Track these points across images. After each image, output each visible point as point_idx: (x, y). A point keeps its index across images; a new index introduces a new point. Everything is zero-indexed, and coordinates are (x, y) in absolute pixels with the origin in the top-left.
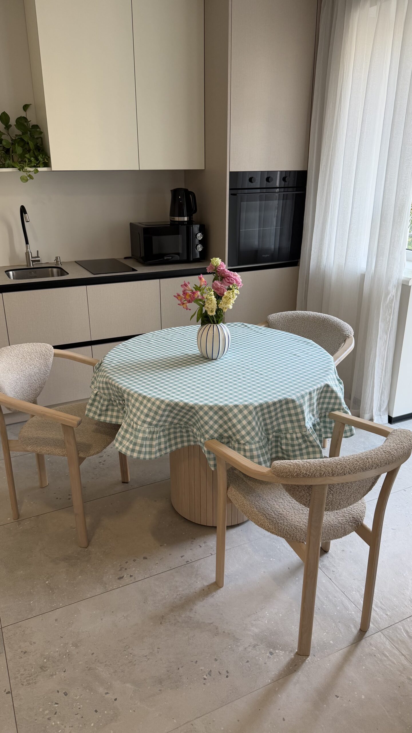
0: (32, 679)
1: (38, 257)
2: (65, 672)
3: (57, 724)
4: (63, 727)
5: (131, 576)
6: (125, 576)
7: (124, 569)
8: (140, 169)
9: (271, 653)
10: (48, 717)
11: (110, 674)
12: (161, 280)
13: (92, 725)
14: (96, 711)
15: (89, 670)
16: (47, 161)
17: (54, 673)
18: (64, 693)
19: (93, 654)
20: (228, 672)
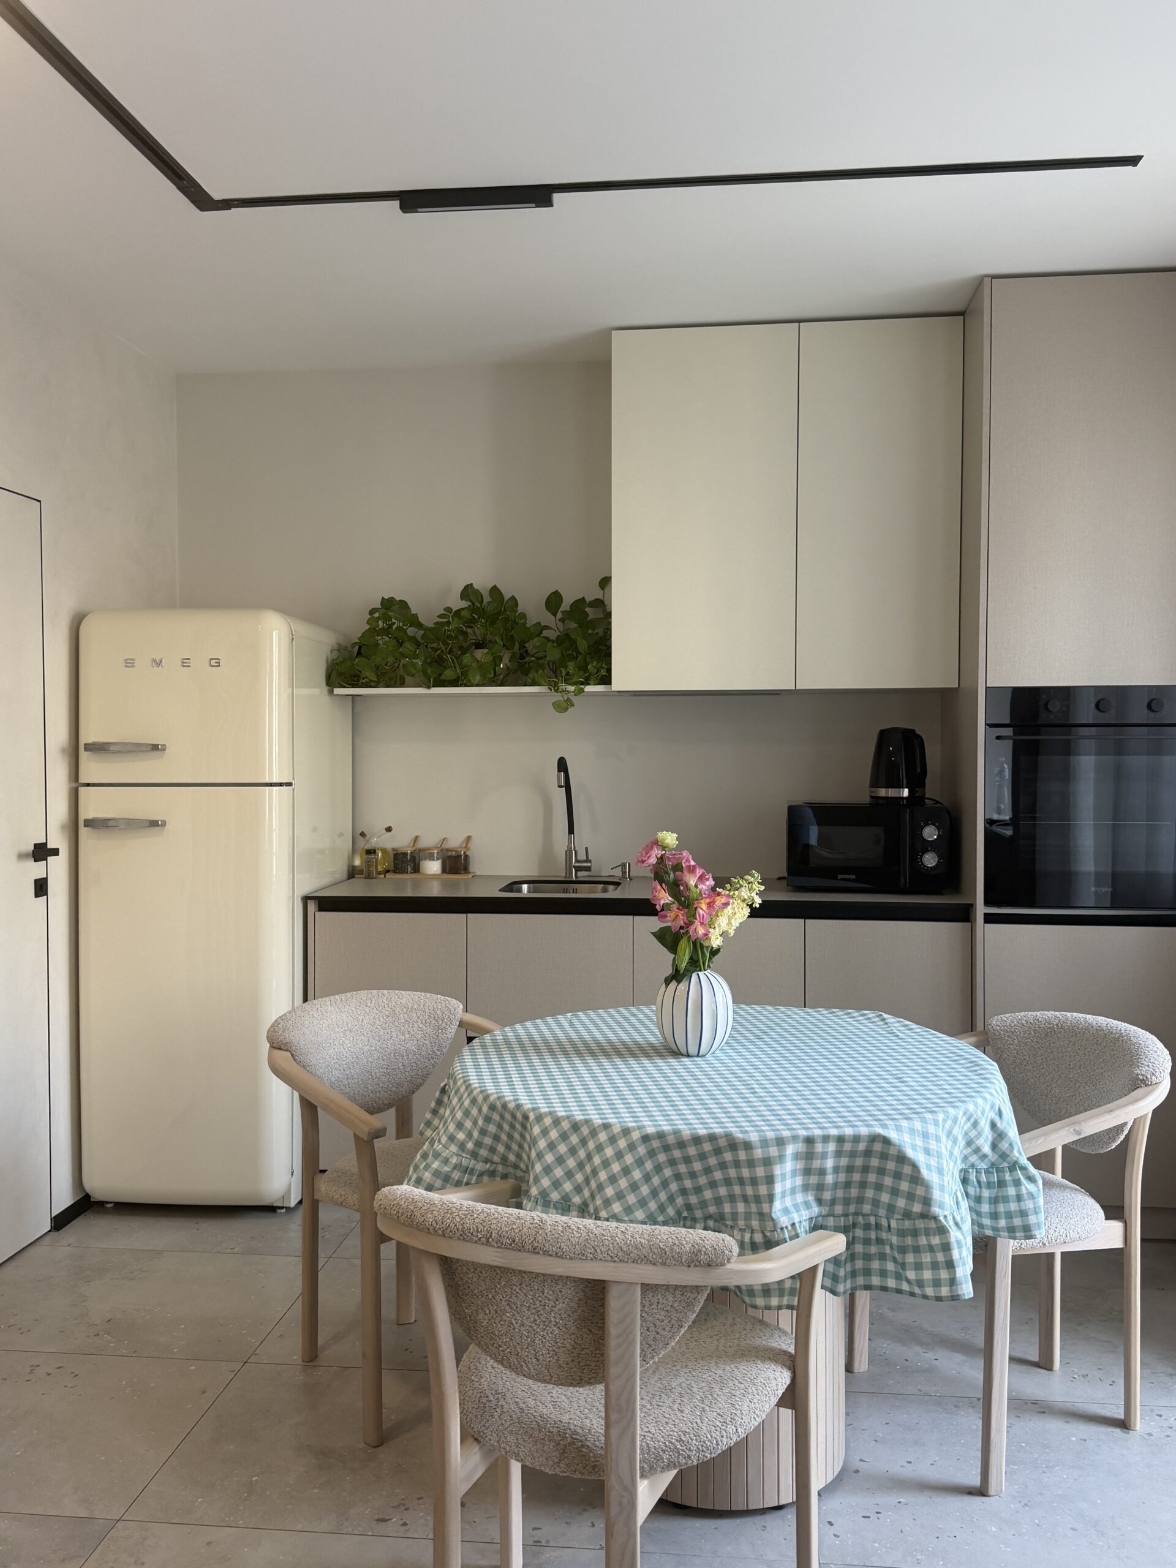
1: (588, 860)
5: (405, 1524)
6: (394, 1520)
7: (402, 1508)
8: (796, 688)
16: (603, 673)
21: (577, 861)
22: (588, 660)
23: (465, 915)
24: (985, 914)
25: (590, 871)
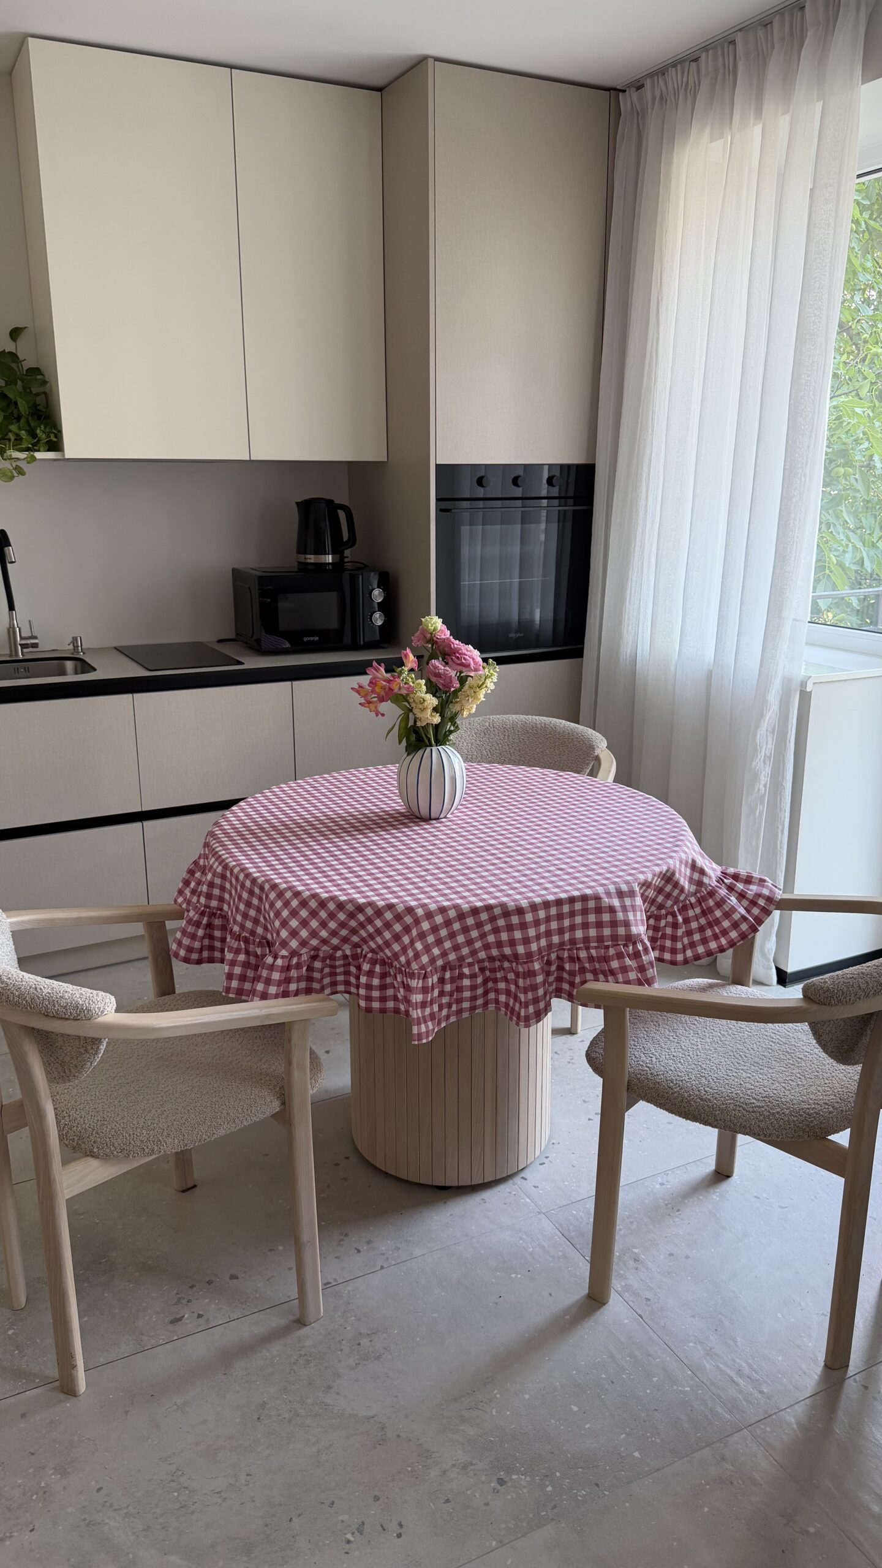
1: (34, 637)
2: (32, 1530)
5: (200, 1316)
6: (186, 1316)
7: (184, 1302)
8: (252, 459)
9: (501, 1482)
11: (134, 1534)
12: (297, 684)
15: (88, 1525)
16: (55, 439)
17: (8, 1534)
19: (100, 1489)
20: (401, 1525)
21: (21, 638)
22: (33, 424)
25: (37, 647)
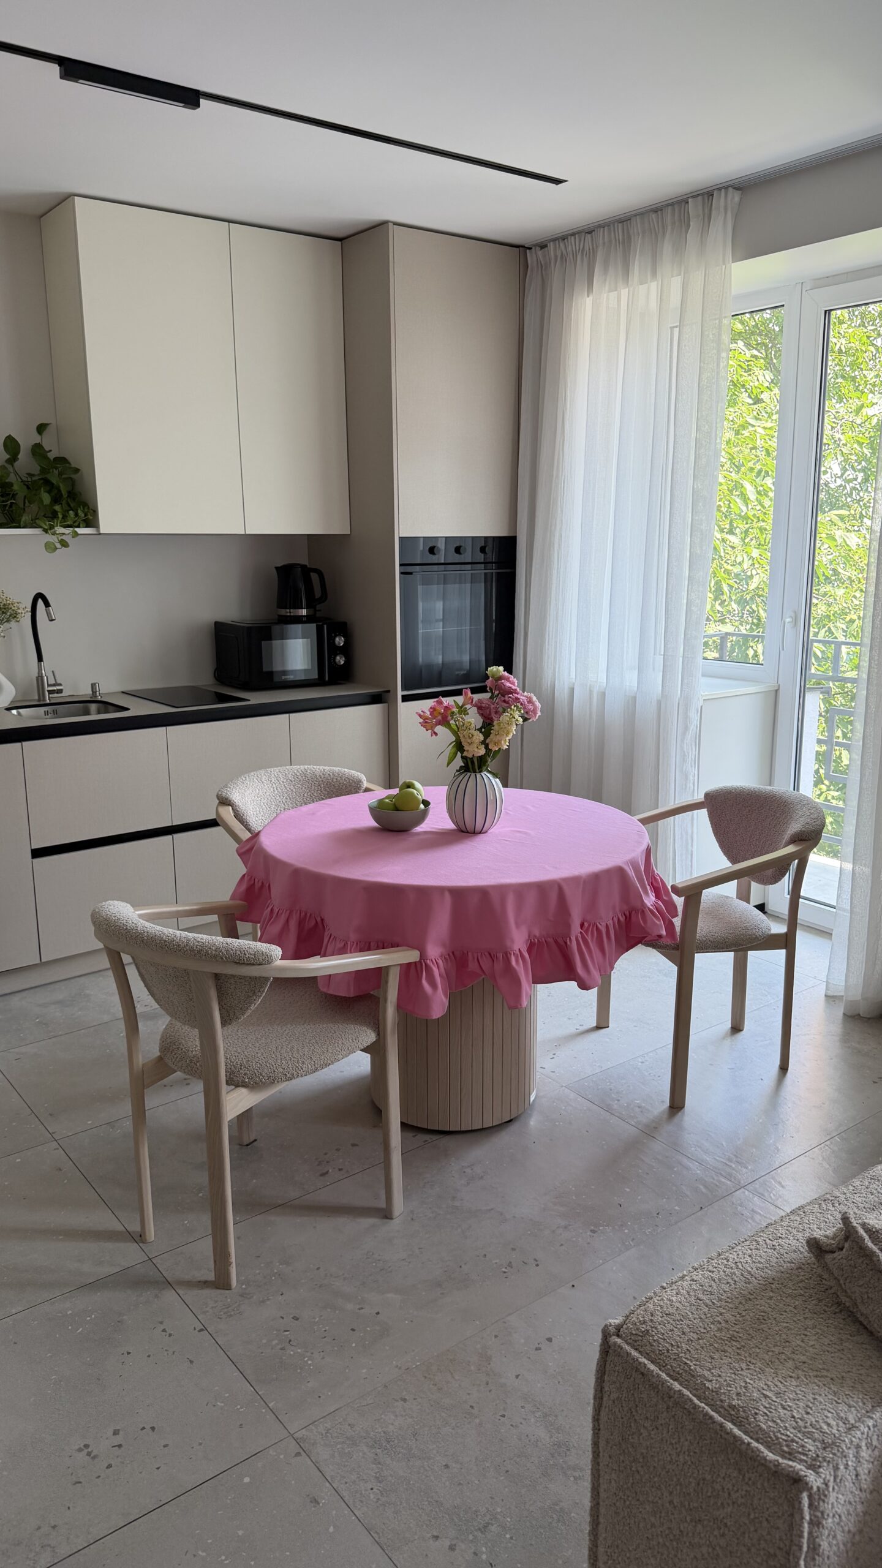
0: (233, 1310)
1: (60, 684)
2: (282, 1295)
3: (298, 1352)
4: (309, 1354)
7: (324, 1163)
8: (247, 533)
9: (593, 1231)
10: (280, 1347)
11: (355, 1287)
12: (292, 715)
13: (354, 1345)
14: (353, 1330)
15: (320, 1287)
16: (91, 518)
17: (266, 1298)
18: (293, 1318)
19: (318, 1269)
20: (537, 1261)
21: (49, 686)
22: (72, 505)
23: (18, 745)
24: (403, 696)
25: (61, 692)
